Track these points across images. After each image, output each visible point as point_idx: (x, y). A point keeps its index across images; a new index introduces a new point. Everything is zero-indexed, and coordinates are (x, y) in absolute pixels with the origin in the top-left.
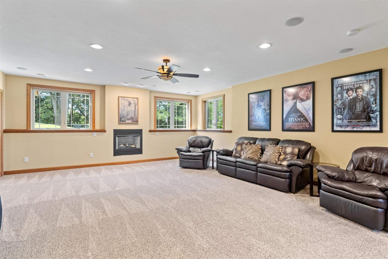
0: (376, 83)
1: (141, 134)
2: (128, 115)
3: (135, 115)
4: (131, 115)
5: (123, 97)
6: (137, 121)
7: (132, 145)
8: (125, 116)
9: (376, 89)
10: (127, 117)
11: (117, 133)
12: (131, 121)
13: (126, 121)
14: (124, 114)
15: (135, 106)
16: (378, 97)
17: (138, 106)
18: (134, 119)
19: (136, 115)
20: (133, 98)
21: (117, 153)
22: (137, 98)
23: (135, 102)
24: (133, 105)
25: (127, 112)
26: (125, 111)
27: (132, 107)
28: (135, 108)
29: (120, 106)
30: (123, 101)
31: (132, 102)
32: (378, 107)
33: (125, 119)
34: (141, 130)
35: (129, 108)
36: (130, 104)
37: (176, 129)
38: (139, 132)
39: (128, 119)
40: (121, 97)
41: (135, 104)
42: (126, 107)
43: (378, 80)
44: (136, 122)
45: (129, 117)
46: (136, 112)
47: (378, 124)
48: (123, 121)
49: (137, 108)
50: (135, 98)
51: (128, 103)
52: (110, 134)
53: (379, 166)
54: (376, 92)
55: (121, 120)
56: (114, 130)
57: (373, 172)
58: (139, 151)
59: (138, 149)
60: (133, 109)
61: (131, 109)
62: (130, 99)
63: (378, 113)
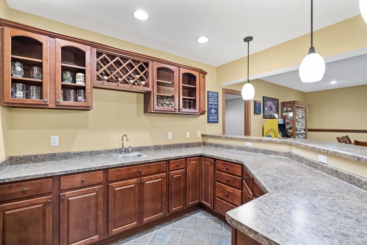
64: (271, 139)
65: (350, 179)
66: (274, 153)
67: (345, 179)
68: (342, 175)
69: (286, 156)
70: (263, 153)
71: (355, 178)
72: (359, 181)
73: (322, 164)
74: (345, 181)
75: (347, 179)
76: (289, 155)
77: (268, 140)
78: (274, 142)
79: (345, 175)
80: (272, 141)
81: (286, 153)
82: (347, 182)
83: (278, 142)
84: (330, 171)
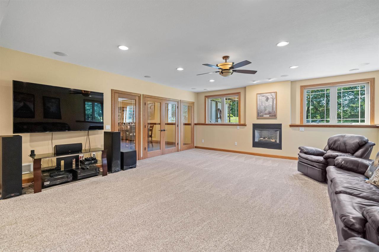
1: (281, 129)
2: (265, 110)
3: (273, 109)
4: (269, 109)
5: (261, 94)
6: (275, 116)
7: (272, 139)
8: (263, 111)
10: (265, 112)
11: (256, 127)
12: (269, 116)
13: (264, 116)
14: (262, 109)
15: (273, 100)
17: (276, 100)
18: (272, 113)
19: (275, 109)
20: (271, 93)
21: (256, 144)
22: (275, 92)
23: (273, 96)
24: (270, 101)
25: (264, 107)
26: (263, 107)
27: (270, 102)
28: (273, 102)
29: (258, 103)
30: (261, 98)
31: (270, 97)
33: (263, 114)
34: (281, 125)
35: (267, 104)
36: (267, 99)
37: (342, 124)
38: (278, 127)
39: (266, 114)
40: (259, 94)
41: (273, 98)
42: (263, 102)
44: (273, 115)
45: (267, 112)
46: (274, 106)
48: (261, 116)
49: (275, 102)
50: (273, 92)
51: (265, 99)
52: (250, 128)
55: (259, 116)
56: (253, 124)
58: (278, 146)
59: (277, 144)
60: (271, 103)
61: (268, 104)
62: (268, 94)
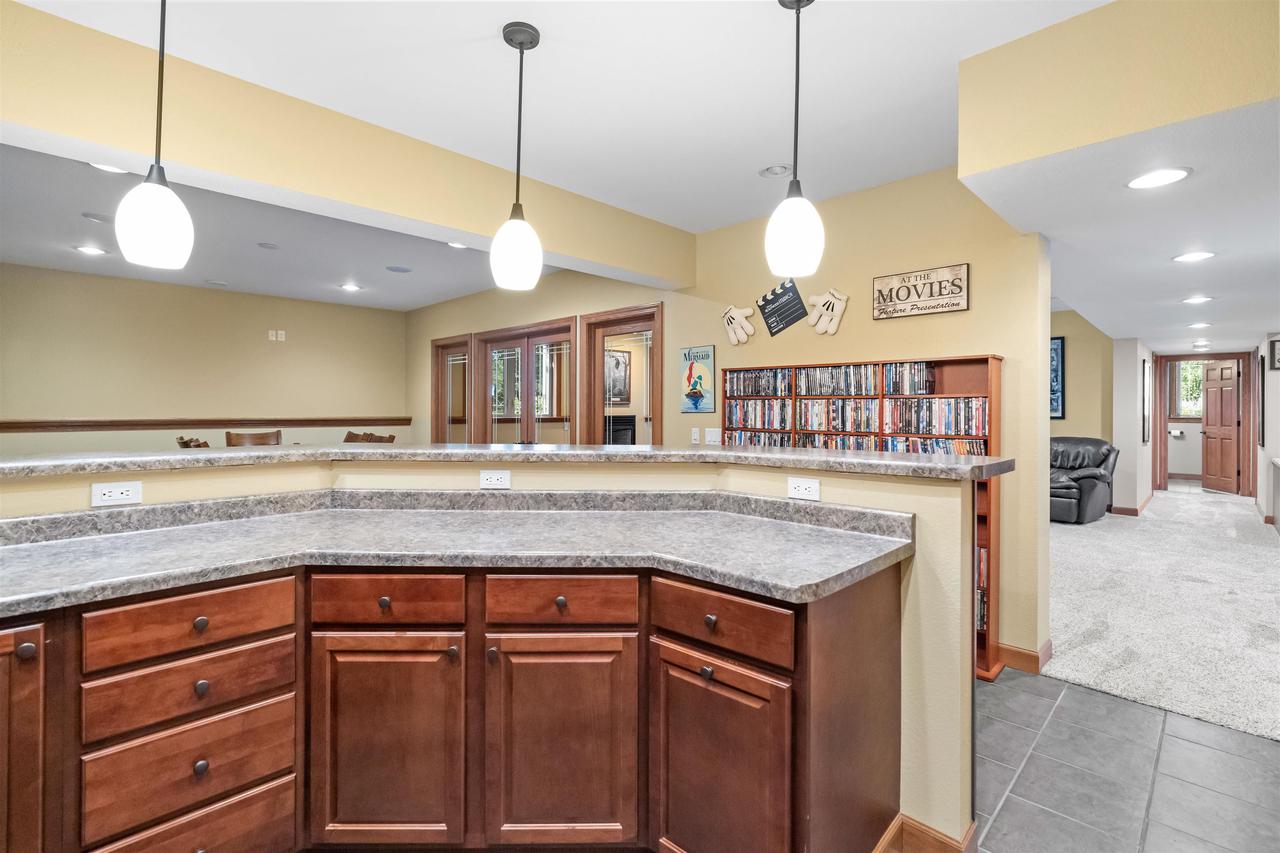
0: (1057, 355)
3: (625, 386)
4: (619, 386)
6: (628, 399)
9: (1058, 361)
12: (618, 399)
15: (626, 367)
16: (1060, 373)
17: (630, 368)
18: (624, 394)
19: (627, 387)
20: (623, 352)
22: (629, 353)
24: (622, 366)
27: (621, 371)
28: (626, 372)
31: (621, 360)
32: (1060, 386)
39: (615, 395)
41: (625, 364)
42: (611, 370)
43: (1060, 351)
44: (626, 400)
45: (616, 390)
46: (627, 380)
47: (1060, 408)
49: (628, 372)
50: (627, 352)
51: (615, 362)
53: (1066, 459)
54: (1057, 366)
57: (1059, 468)
60: (623, 374)
61: (619, 375)
62: (619, 354)
63: (1059, 394)
64: (262, 454)
65: (586, 502)
66: (271, 505)
67: (574, 504)
68: (566, 499)
69: (320, 506)
70: (218, 517)
71: (596, 495)
72: (605, 498)
73: (503, 492)
74: (573, 509)
75: (577, 503)
76: (333, 500)
77: (251, 457)
78: (275, 461)
79: (573, 497)
80: (267, 460)
81: (321, 496)
82: (578, 509)
83: (293, 459)
84: (530, 501)
